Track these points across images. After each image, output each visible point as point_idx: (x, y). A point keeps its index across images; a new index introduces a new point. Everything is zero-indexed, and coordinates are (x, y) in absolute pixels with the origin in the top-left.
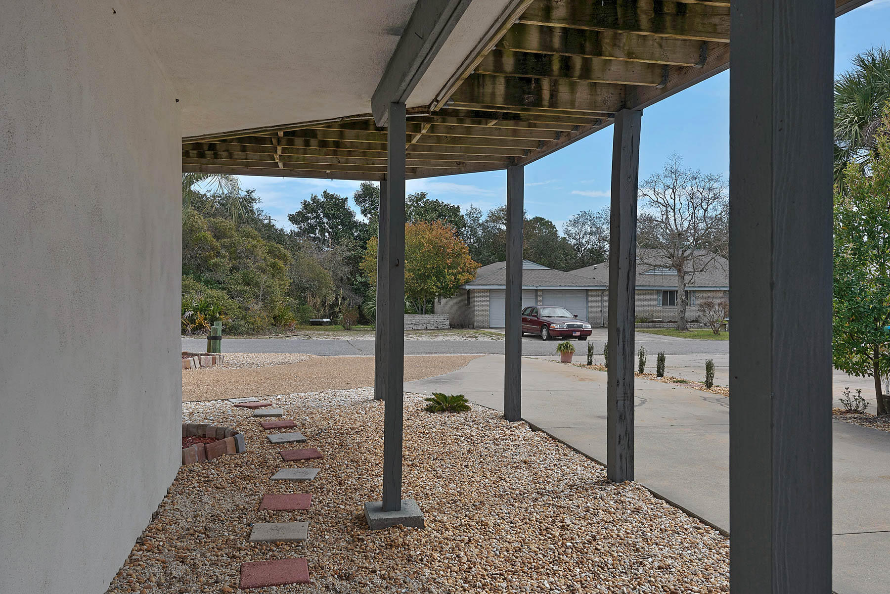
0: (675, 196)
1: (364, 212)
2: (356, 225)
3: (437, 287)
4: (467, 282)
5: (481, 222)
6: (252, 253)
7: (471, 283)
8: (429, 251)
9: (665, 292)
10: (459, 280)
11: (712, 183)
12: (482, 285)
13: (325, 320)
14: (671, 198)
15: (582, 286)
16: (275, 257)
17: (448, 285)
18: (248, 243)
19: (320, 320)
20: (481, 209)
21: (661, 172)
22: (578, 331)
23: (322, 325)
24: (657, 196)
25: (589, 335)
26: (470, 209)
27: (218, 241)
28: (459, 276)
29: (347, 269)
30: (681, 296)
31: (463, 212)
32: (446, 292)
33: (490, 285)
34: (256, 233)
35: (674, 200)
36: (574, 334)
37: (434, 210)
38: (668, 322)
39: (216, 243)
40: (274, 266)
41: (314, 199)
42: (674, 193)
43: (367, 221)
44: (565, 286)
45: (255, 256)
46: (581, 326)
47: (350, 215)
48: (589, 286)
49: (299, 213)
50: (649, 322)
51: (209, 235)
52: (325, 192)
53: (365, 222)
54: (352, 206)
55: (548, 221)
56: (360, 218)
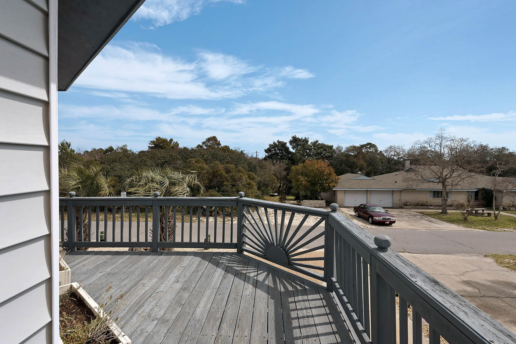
0: (441, 148)
1: (293, 148)
2: (290, 153)
3: (320, 188)
4: (334, 187)
5: (342, 152)
6: (241, 179)
7: (336, 187)
8: (316, 173)
9: (435, 192)
10: (330, 186)
11: (463, 142)
12: (340, 188)
13: (276, 194)
14: (439, 149)
15: (390, 189)
16: (250, 179)
17: (325, 188)
18: (239, 174)
19: (274, 194)
20: (342, 146)
21: (434, 137)
22: (388, 221)
23: (274, 196)
24: (431, 148)
25: (394, 223)
26: (337, 146)
27: (227, 174)
28: (330, 184)
29: (285, 173)
30: (444, 194)
31: (334, 148)
32: (324, 190)
33: (345, 188)
34: (243, 170)
35: (441, 150)
36: (386, 223)
37: (321, 148)
38: (436, 206)
39: (226, 175)
40: (249, 184)
41: (274, 143)
42: (441, 147)
43: (294, 151)
44: (382, 189)
45: (242, 180)
46: (390, 219)
47: (288, 148)
48: (393, 189)
49: (268, 149)
50: (425, 206)
51: (223, 172)
52: (278, 141)
53: (293, 152)
54: (288, 145)
55: (373, 144)
56: (291, 150)
